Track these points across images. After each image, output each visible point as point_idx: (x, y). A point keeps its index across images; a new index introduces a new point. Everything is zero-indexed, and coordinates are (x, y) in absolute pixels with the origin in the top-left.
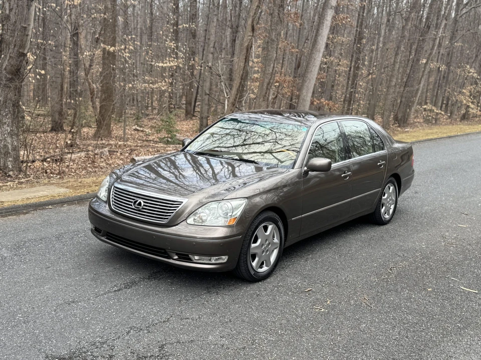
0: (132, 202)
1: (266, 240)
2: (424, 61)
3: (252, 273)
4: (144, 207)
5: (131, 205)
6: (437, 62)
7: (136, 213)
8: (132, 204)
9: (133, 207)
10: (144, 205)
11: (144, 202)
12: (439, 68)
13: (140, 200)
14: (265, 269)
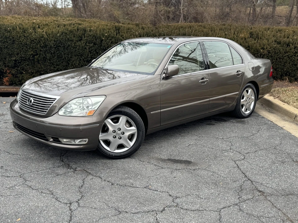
0: (27, 100)
5: (26, 102)
7: (30, 108)
8: (27, 101)
9: (27, 103)
10: (34, 102)
11: (34, 100)
13: (32, 99)
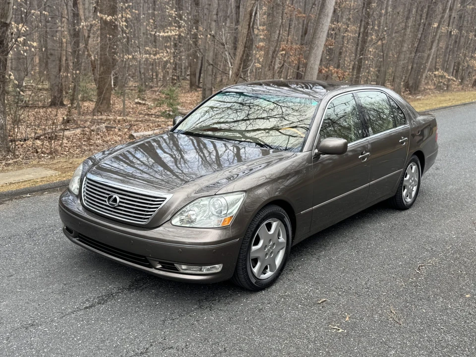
0: (106, 198)
1: (270, 240)
2: (436, 25)
3: (254, 281)
4: (120, 204)
5: (105, 201)
6: (448, 26)
7: (111, 211)
8: (107, 200)
9: (108, 204)
10: (120, 202)
11: (120, 198)
12: (451, 32)
13: (115, 196)
14: (269, 274)
